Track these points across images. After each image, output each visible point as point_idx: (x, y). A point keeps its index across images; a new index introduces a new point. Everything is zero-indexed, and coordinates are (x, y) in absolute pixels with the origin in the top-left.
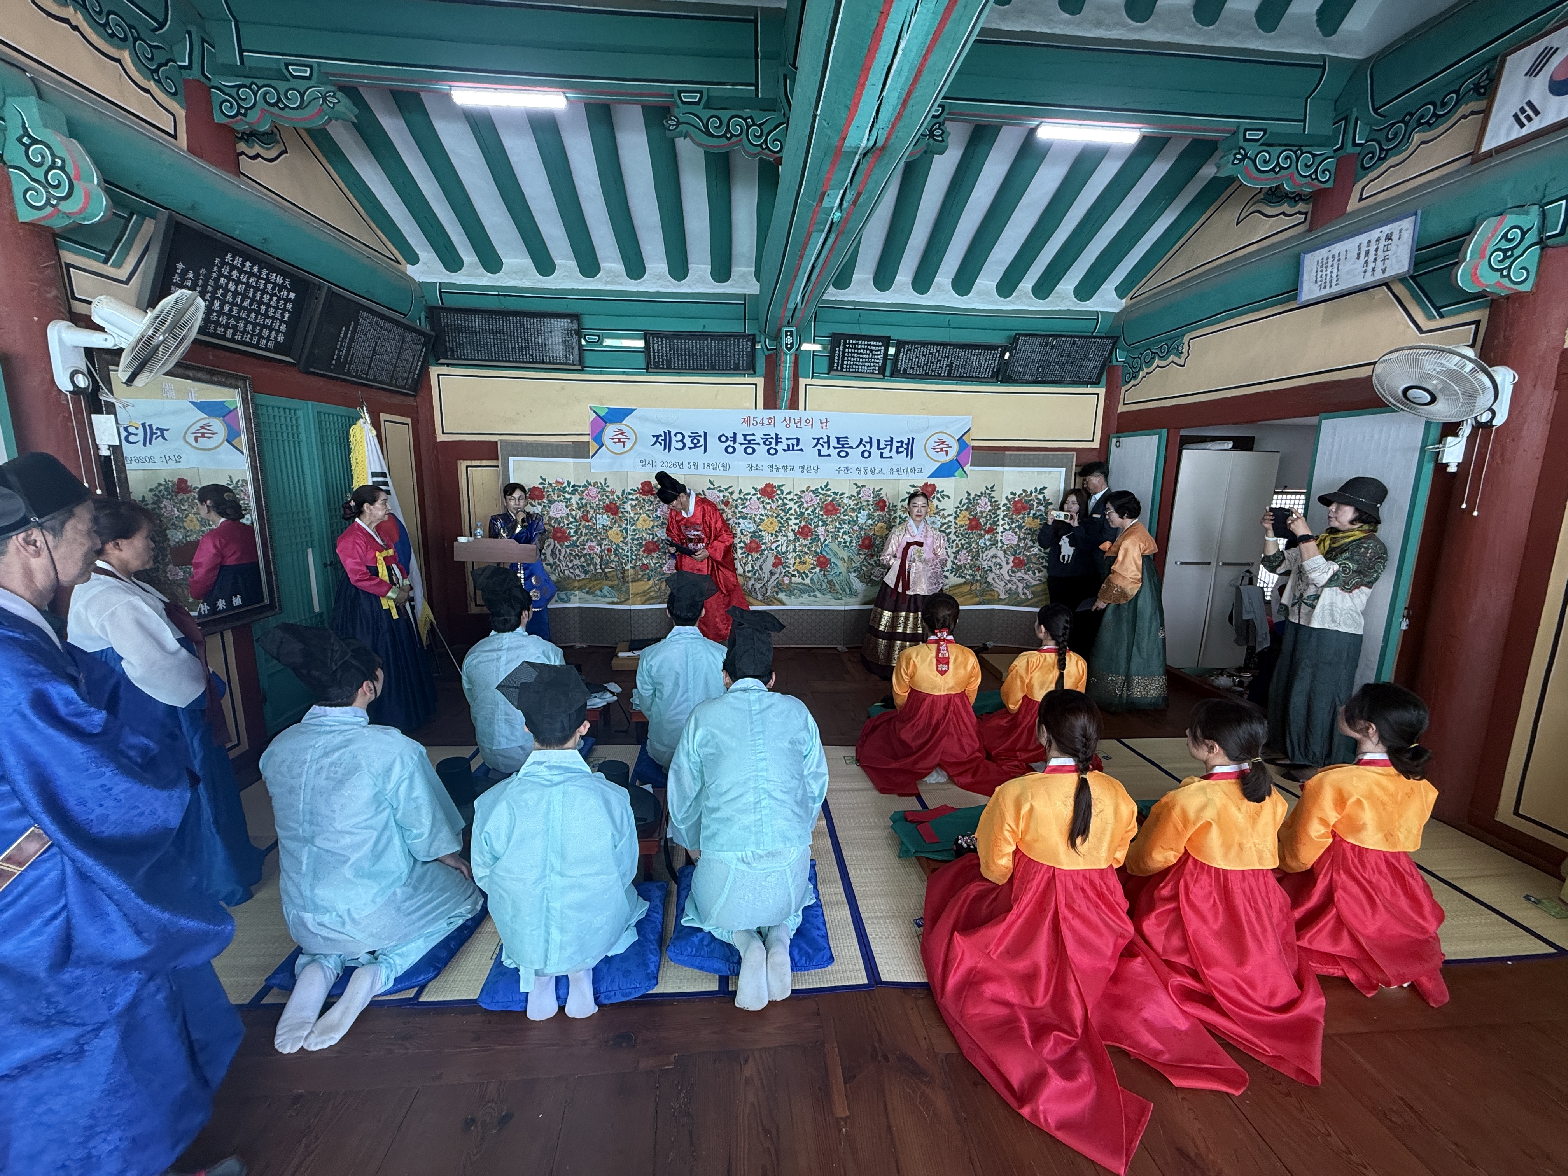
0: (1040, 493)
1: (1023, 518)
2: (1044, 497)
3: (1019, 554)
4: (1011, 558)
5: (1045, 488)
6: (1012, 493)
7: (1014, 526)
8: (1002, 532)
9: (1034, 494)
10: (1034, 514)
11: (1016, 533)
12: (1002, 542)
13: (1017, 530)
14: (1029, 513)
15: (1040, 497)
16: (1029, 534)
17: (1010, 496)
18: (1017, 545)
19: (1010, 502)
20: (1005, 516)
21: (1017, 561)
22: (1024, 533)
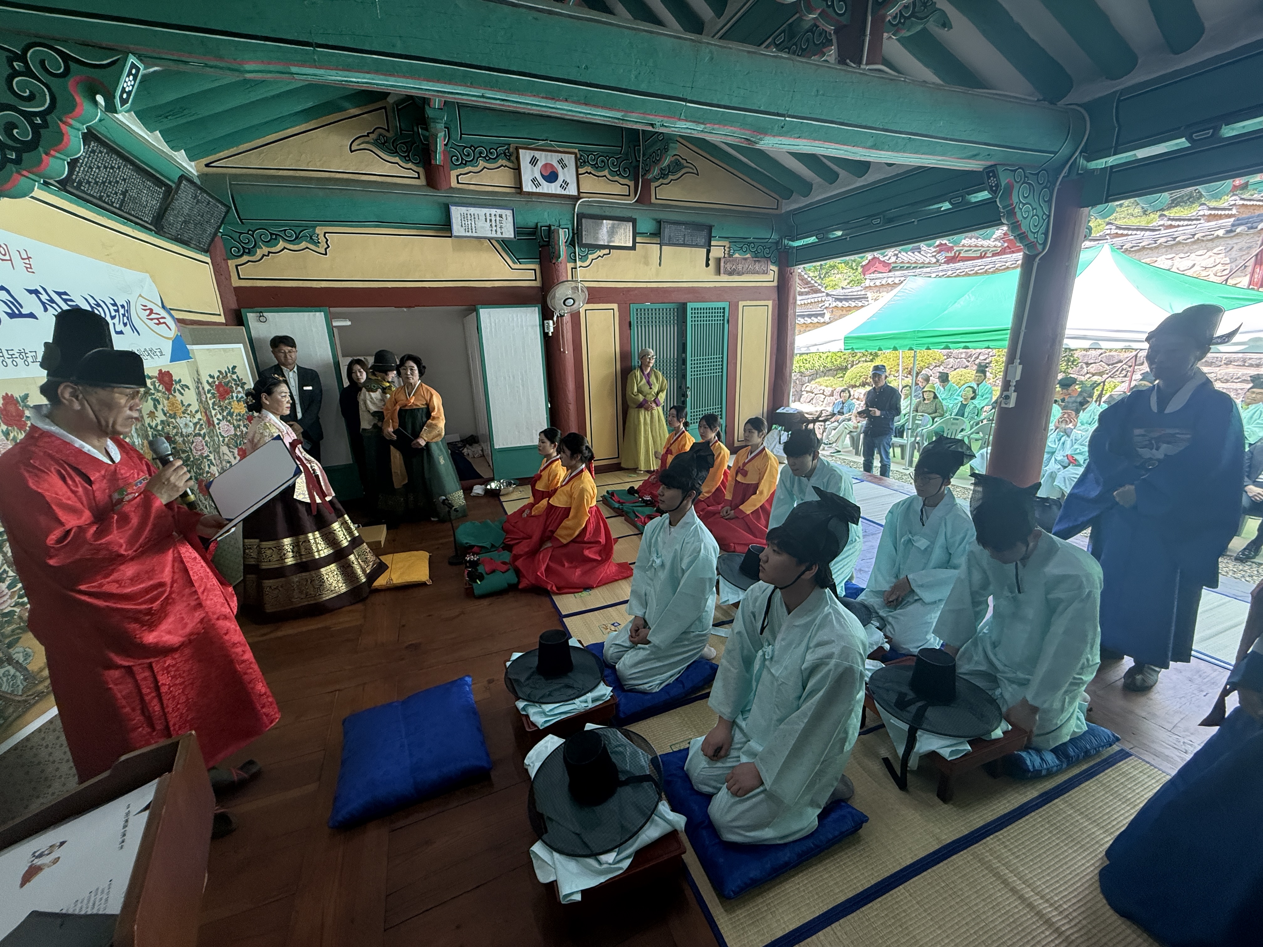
0: (234, 373)
1: (230, 403)
2: (237, 376)
3: (240, 444)
4: (236, 451)
5: (234, 367)
6: (211, 376)
7: (225, 414)
8: (218, 424)
9: (229, 375)
10: (237, 397)
11: (229, 421)
12: (222, 436)
13: (229, 418)
14: (232, 398)
15: (235, 377)
16: (240, 420)
17: (211, 380)
18: (236, 435)
19: (212, 387)
20: (214, 404)
21: (241, 453)
22: (237, 420)
